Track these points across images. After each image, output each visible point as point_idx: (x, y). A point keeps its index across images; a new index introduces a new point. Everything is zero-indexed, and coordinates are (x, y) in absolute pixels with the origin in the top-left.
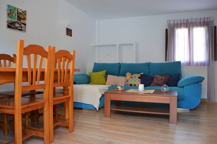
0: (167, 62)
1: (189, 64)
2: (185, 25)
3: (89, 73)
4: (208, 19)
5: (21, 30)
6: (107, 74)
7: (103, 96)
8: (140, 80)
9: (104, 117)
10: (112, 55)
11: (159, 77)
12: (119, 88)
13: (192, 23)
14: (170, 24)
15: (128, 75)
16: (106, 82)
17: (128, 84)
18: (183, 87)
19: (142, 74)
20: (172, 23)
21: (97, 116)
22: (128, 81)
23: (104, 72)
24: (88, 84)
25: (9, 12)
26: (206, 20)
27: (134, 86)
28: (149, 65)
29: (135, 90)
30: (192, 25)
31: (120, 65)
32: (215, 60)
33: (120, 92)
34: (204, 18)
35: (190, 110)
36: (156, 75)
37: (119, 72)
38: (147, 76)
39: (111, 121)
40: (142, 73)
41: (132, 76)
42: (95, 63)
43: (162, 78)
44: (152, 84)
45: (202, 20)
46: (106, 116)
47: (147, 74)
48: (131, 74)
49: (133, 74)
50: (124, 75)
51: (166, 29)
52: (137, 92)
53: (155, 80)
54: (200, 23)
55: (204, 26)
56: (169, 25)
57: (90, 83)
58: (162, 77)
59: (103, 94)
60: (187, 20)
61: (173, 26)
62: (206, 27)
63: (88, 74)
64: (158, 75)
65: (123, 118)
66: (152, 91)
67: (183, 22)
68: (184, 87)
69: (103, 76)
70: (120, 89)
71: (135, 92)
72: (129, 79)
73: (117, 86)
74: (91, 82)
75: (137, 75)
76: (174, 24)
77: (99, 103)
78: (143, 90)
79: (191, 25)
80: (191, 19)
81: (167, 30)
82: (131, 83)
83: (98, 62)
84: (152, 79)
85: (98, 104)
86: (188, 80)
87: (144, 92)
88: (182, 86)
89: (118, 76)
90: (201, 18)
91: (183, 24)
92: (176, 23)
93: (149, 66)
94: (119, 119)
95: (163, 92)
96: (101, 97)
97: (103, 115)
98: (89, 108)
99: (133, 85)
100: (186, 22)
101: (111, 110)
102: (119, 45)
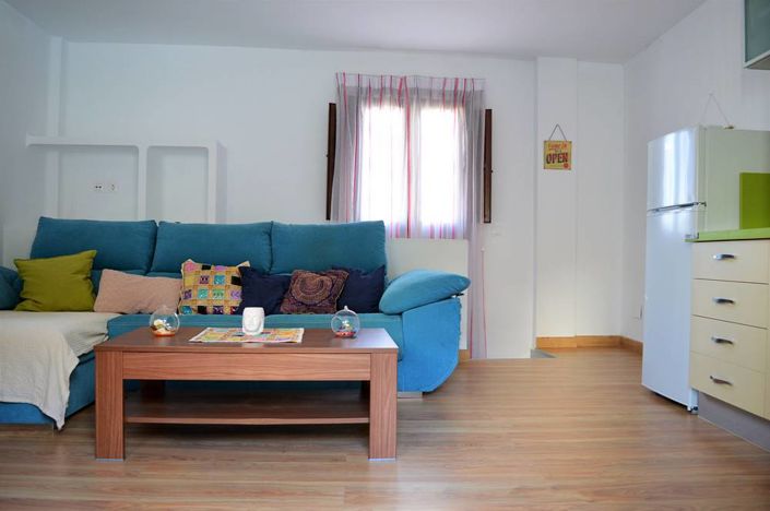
0: (332, 222)
1: (407, 232)
2: (397, 96)
3: (16, 262)
4: (469, 82)
6: (98, 266)
7: (86, 359)
8: (238, 289)
9: (96, 456)
10: (116, 189)
11: (313, 279)
12: (160, 326)
13: (417, 90)
14: (344, 85)
15: (191, 271)
16: (95, 300)
17: (188, 308)
18: (400, 314)
19: (245, 268)
20: (351, 83)
21: (61, 452)
22: (188, 294)
23: (83, 259)
24: (11, 308)
26: (460, 87)
27: (215, 312)
28: (269, 230)
29: (227, 330)
30: (418, 98)
31: (153, 231)
32: (487, 220)
33: (163, 343)
34: (457, 80)
35: (424, 393)
36: (299, 271)
37: (151, 258)
38: (264, 273)
39: (129, 475)
40: (247, 264)
41: (206, 273)
42: (42, 219)
43: (322, 281)
44: (285, 306)
45: (450, 87)
46: (101, 452)
47: (266, 265)
48: (200, 266)
49: (209, 268)
50: (174, 270)
51: (330, 104)
52: (238, 340)
53: (296, 287)
54: (444, 94)
55: (455, 107)
56: (342, 90)
57: (19, 306)
58: (324, 278)
59: (84, 355)
60: (403, 80)
61: (355, 95)
62: (461, 109)
63: (9, 264)
64: (305, 269)
65: (179, 452)
66: (297, 335)
67: (387, 85)
68: (404, 315)
69: (81, 277)
70: (162, 331)
71: (230, 340)
72: (195, 286)
73: (152, 317)
74: (23, 300)
75: (228, 268)
76: (359, 89)
77: (66, 394)
78: (261, 330)
79: (415, 97)
80: (416, 77)
81: (332, 107)
82: (200, 303)
83: (54, 217)
84: (285, 285)
85: (61, 398)
86: (415, 287)
87: (266, 339)
88: (395, 309)
89: (146, 273)
90: (445, 79)
91: (388, 91)
92: (365, 85)
93: (270, 235)
94: (165, 458)
95: (337, 336)
96: (79, 364)
97: (90, 449)
98: (16, 421)
99: (210, 309)
100: (398, 85)
101: (126, 425)
102: (152, 148)
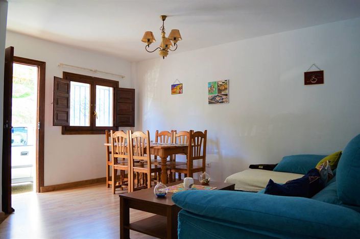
5: (222, 102)
25: (210, 89)
